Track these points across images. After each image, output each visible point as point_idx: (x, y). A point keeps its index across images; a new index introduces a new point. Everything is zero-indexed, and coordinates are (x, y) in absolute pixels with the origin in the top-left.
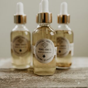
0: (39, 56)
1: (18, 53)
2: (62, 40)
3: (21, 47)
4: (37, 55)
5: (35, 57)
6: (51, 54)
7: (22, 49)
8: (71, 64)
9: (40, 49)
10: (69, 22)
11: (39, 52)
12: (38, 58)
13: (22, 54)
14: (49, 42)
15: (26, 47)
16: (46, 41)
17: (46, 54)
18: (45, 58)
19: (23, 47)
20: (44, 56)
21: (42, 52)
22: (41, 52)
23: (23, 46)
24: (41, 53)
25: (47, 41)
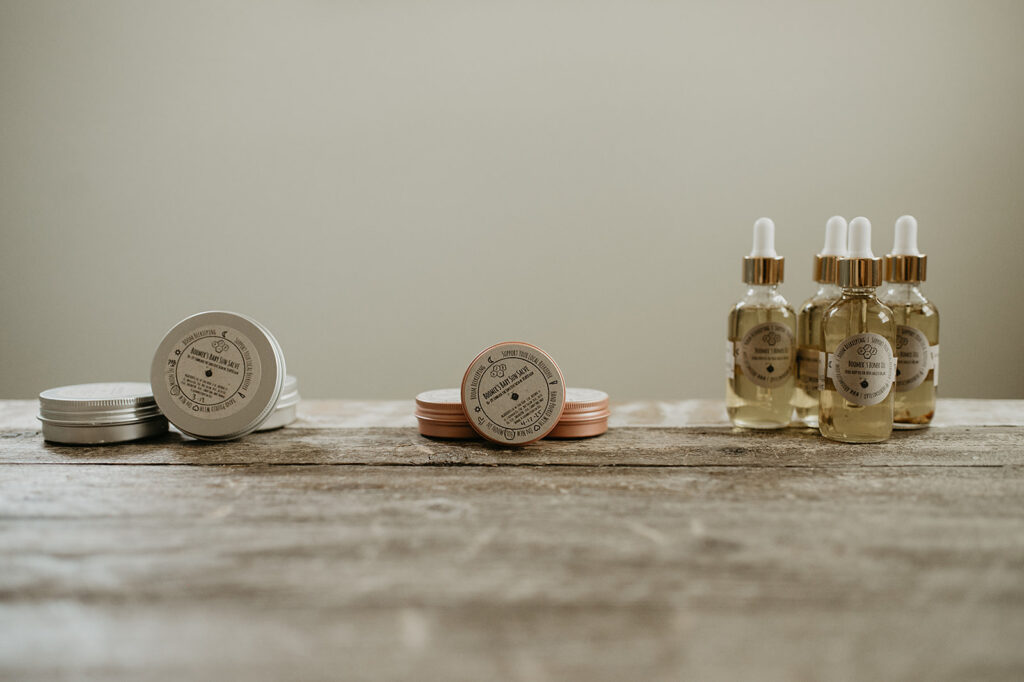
0: (848, 385)
1: (761, 378)
2: (906, 336)
3: (773, 359)
4: (842, 382)
5: (835, 390)
6: (886, 377)
7: (775, 364)
8: (930, 416)
9: (851, 364)
10: (924, 280)
11: (848, 372)
12: (846, 388)
13: (773, 379)
14: (880, 343)
15: (786, 358)
16: (871, 340)
17: (869, 379)
18: (868, 390)
19: (779, 359)
20: (865, 385)
21: (859, 373)
22: (854, 372)
23: (778, 355)
24: (857, 375)
25: (876, 341)
